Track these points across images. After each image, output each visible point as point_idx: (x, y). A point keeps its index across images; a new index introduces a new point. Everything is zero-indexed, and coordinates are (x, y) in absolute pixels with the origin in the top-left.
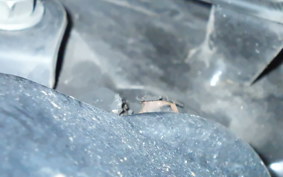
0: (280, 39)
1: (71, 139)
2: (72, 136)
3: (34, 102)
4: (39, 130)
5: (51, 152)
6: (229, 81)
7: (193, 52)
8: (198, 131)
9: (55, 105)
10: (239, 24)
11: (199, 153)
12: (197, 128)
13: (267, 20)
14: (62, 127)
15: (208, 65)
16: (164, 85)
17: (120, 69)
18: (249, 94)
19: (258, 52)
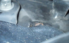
0: (68, 5)
1: (13, 34)
2: (13, 33)
3: (4, 26)
4: (5, 32)
5: (7, 37)
6: (59, 17)
7: (51, 11)
8: (48, 29)
9: (10, 27)
10: (59, 3)
11: (49, 34)
12: (47, 28)
13: (65, 1)
14: (11, 31)
15: (54, 14)
16: (44, 19)
17: (33, 17)
18: (64, 19)
19: (64, 9)
